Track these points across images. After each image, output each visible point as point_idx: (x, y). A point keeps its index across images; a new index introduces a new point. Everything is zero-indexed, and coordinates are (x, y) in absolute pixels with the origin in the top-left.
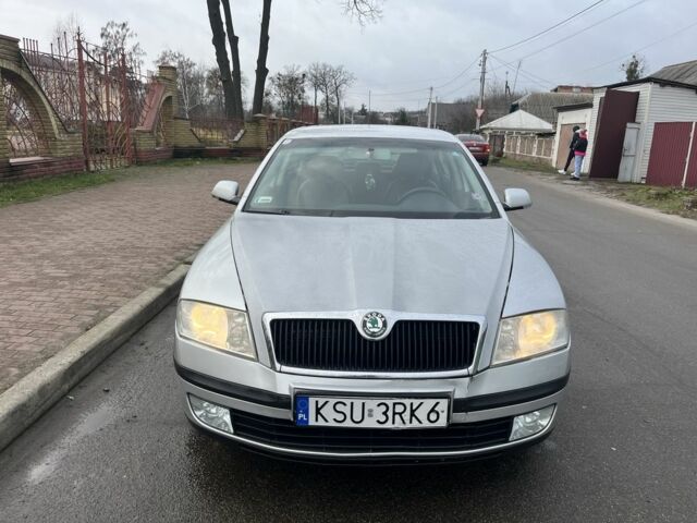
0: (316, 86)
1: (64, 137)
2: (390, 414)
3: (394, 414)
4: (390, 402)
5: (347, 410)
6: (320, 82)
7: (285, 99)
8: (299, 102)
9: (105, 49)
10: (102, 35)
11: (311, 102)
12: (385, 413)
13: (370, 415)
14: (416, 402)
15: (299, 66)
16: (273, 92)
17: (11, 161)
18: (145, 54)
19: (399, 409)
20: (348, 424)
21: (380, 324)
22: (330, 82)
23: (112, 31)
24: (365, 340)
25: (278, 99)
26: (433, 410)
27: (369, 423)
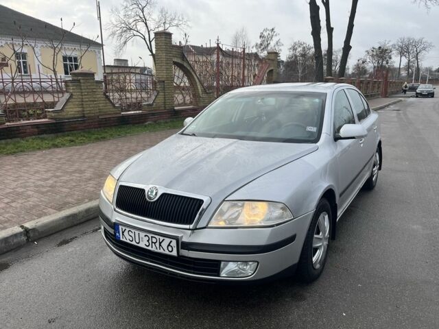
0: (402, 54)
1: (204, 96)
2: (150, 242)
3: (152, 242)
4: (150, 235)
5: (133, 235)
6: (404, 51)
7: (376, 65)
8: (387, 66)
9: (261, 44)
10: (260, 37)
11: (396, 65)
12: (148, 241)
13: (142, 241)
14: (162, 238)
15: (390, 41)
16: (368, 60)
17: (176, 108)
18: (283, 45)
19: (154, 240)
20: (134, 243)
21: (154, 194)
22: (412, 50)
23: (266, 34)
24: (147, 201)
25: (371, 65)
26: (169, 245)
27: (142, 245)
